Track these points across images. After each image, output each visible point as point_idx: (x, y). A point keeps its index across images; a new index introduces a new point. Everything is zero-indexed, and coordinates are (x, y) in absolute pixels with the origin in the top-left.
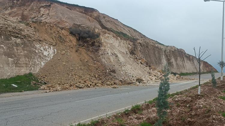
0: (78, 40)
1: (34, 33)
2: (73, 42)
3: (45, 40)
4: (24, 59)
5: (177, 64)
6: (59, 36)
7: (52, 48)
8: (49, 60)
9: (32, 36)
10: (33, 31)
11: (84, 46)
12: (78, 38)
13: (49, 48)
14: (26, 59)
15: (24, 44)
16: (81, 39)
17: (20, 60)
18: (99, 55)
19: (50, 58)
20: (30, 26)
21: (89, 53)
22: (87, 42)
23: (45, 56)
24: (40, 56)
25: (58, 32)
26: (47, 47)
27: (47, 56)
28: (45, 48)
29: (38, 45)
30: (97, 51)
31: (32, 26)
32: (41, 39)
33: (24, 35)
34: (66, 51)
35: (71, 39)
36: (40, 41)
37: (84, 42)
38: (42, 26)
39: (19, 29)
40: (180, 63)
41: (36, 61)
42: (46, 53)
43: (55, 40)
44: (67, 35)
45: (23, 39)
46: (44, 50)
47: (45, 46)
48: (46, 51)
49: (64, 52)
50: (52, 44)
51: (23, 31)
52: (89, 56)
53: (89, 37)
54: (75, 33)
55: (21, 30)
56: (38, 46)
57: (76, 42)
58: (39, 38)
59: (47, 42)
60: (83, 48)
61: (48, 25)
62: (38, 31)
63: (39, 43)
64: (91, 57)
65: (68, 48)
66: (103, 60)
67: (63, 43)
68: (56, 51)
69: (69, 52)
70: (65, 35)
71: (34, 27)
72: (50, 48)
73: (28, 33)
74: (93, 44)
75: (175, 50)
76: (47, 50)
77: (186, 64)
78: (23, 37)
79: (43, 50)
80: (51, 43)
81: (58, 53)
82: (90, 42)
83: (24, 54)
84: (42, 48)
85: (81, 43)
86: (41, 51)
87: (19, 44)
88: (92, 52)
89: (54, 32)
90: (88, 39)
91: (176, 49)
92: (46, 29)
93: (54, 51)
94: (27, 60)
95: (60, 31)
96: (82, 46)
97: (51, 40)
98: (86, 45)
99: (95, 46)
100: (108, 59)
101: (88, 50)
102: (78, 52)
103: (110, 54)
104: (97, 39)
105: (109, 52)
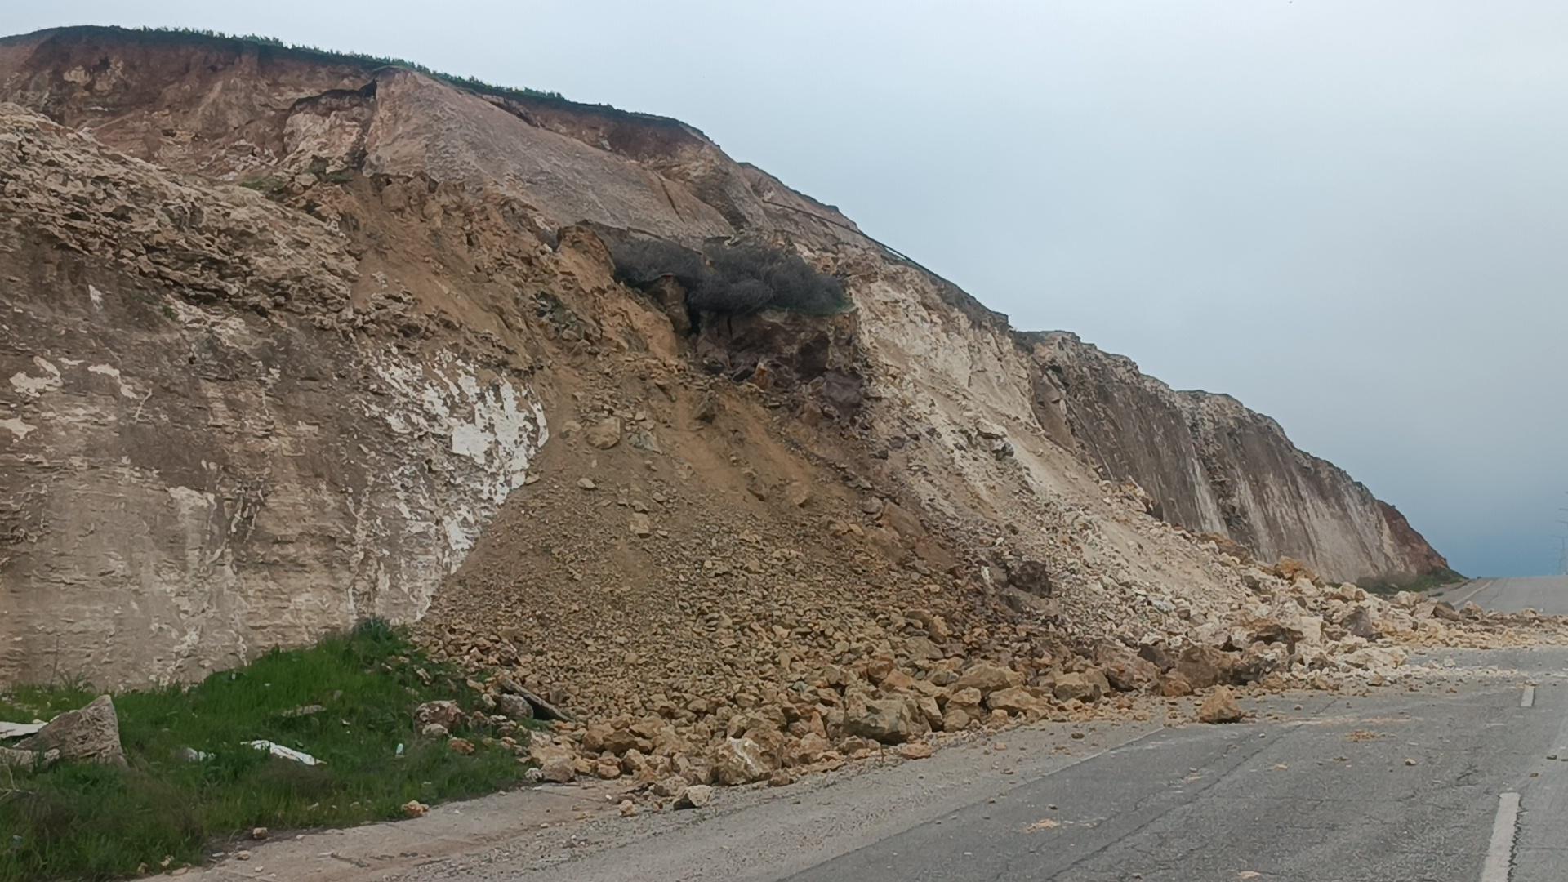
0: (687, 332)
1: (349, 264)
2: (654, 346)
3: (448, 325)
4: (300, 499)
5: (1270, 523)
6: (544, 295)
7: (507, 391)
8: (499, 499)
9: (342, 290)
10: (334, 249)
11: (746, 375)
12: (680, 311)
13: (490, 396)
14: (317, 490)
15: (279, 353)
16: (711, 324)
17: (272, 501)
18: (879, 447)
19: (508, 483)
20: (310, 208)
21: (799, 429)
22: (764, 342)
23: (468, 465)
24: (427, 469)
25: (528, 261)
26: (470, 386)
27: (481, 460)
28: (455, 391)
29: (398, 372)
30: (853, 409)
31: (323, 208)
32: (414, 317)
33: (275, 285)
34: (623, 424)
35: (638, 324)
36: (410, 331)
37: (738, 345)
38: (401, 210)
39: (228, 232)
40: (1285, 513)
41: (404, 509)
42: (468, 441)
43: (523, 327)
44: (603, 292)
45: (263, 312)
46: (453, 408)
47: (454, 377)
48: (470, 419)
49: (611, 425)
50: (503, 364)
51: (262, 243)
52: (808, 456)
53: (780, 301)
54: (651, 275)
55: (241, 237)
56: (396, 375)
57: (671, 351)
58: (397, 308)
59: (462, 343)
60: (744, 396)
61: (445, 200)
62: (381, 254)
63: (399, 347)
64: (829, 465)
65: (635, 391)
66: (923, 489)
67: (585, 357)
68: (542, 421)
69: (650, 424)
70: (588, 290)
71: (345, 219)
72: (498, 398)
73: (302, 263)
74: (811, 364)
75: (1241, 422)
76: (472, 413)
77: (1315, 521)
78: (266, 302)
79: (440, 409)
80: (500, 355)
81: (565, 435)
82: (790, 341)
83: (296, 445)
84: (430, 395)
85: (721, 356)
86: (432, 418)
87: (242, 356)
88: (823, 424)
89: (502, 265)
90: (773, 318)
91: (1246, 413)
92: (435, 233)
93: (533, 421)
94: (331, 500)
95: (544, 258)
96: (739, 379)
97: (491, 327)
98: (761, 365)
99: (830, 376)
100: (953, 479)
101: (791, 410)
102: (717, 428)
103: (949, 440)
104: (840, 318)
105: (939, 421)
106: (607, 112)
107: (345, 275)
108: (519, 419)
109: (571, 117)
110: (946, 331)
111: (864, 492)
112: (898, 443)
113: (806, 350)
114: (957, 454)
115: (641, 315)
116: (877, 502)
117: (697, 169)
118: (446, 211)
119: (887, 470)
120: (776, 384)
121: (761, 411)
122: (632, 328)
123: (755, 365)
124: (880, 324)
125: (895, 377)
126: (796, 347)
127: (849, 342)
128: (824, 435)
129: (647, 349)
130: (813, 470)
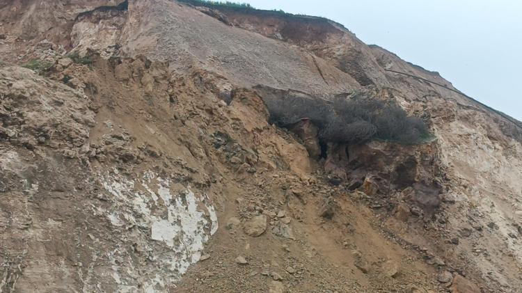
0: (319, 156)
1: (90, 116)
2: (294, 167)
3: (153, 154)
6: (219, 134)
7: (191, 198)
8: (182, 271)
9: (83, 132)
10: (80, 106)
11: (357, 186)
12: (313, 143)
13: (179, 202)
15: (40, 174)
16: (335, 151)
18: (452, 236)
19: (189, 259)
20: (66, 80)
21: (394, 224)
22: (370, 163)
23: (163, 248)
24: (134, 250)
25: (210, 112)
26: (166, 195)
27: (171, 244)
28: (155, 198)
29: (117, 185)
30: (434, 209)
31: (74, 80)
32: (130, 150)
33: (39, 130)
34: (269, 219)
35: (284, 152)
36: (127, 158)
37: (353, 165)
38: (126, 80)
39: (11, 96)
41: (116, 277)
42: (162, 231)
43: (204, 155)
44: (260, 131)
45: (30, 147)
46: (153, 209)
47: (155, 188)
48: (165, 216)
49: (259, 221)
50: (190, 179)
51: (32, 103)
52: (400, 242)
53: (380, 135)
54: (294, 119)
55: (19, 99)
56: (116, 188)
57: (307, 169)
58: (119, 144)
59: (161, 166)
60: (355, 200)
61: (155, 73)
62: (112, 109)
63: (120, 169)
64: (415, 248)
65: (278, 197)
66: (483, 265)
67: (246, 175)
68: (214, 217)
69: (287, 220)
70: (249, 130)
71: (89, 87)
72: (184, 202)
73: (58, 115)
74: (404, 178)
76: (166, 213)
78: (32, 140)
79: (145, 210)
80: (187, 174)
81: (229, 227)
82: (389, 162)
83: (46, 235)
84: (139, 201)
85: (341, 173)
86: (138, 216)
87: (14, 177)
88: (411, 219)
89: (192, 114)
90: (377, 147)
92: (148, 95)
93: (208, 217)
94: (67, 271)
95: (220, 110)
96: (352, 188)
97: (182, 155)
98: (368, 179)
99: (417, 186)
100: (506, 258)
101: (389, 210)
102: (334, 222)
103: (504, 230)
104: (424, 147)
105: (498, 216)
106: (280, 15)
107: (86, 123)
108: (198, 217)
109: (256, 19)
110: (505, 155)
111: (438, 267)
112: (466, 233)
113: (400, 169)
114: (510, 241)
115: (286, 146)
116: (448, 275)
117: (339, 50)
118: (156, 80)
119: (457, 252)
120: (378, 192)
121: (367, 210)
122: (279, 155)
123: (364, 179)
124: (456, 150)
125: (465, 187)
126: (393, 166)
127: (432, 162)
128: (412, 227)
129: (289, 169)
130: (403, 252)
